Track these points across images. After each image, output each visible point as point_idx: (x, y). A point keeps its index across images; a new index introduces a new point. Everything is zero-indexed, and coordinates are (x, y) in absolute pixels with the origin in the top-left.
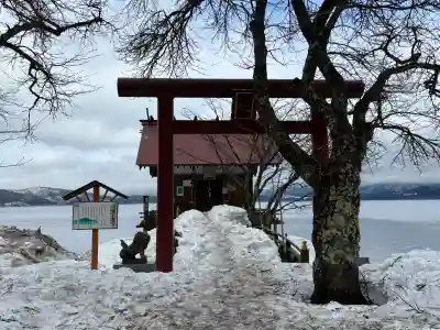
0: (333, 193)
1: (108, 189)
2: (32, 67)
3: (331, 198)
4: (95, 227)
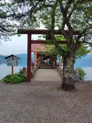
1: (15, 57)
3: (67, 60)
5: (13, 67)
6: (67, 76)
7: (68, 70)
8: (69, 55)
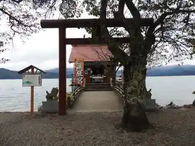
0: (132, 69)
1: (37, 69)
2: (10, 18)
3: (131, 71)
4: (32, 85)
5: (32, 87)
6: (133, 101)
7: (135, 88)
8: (136, 60)
